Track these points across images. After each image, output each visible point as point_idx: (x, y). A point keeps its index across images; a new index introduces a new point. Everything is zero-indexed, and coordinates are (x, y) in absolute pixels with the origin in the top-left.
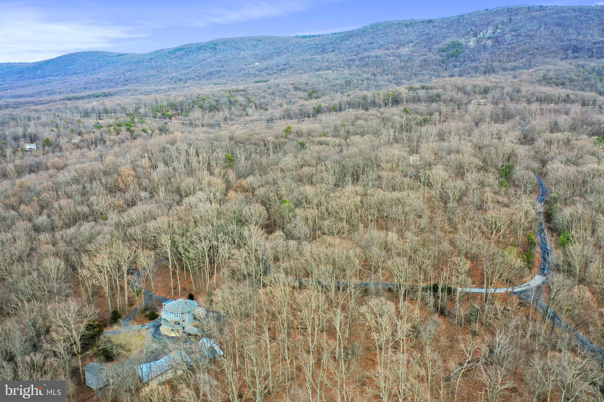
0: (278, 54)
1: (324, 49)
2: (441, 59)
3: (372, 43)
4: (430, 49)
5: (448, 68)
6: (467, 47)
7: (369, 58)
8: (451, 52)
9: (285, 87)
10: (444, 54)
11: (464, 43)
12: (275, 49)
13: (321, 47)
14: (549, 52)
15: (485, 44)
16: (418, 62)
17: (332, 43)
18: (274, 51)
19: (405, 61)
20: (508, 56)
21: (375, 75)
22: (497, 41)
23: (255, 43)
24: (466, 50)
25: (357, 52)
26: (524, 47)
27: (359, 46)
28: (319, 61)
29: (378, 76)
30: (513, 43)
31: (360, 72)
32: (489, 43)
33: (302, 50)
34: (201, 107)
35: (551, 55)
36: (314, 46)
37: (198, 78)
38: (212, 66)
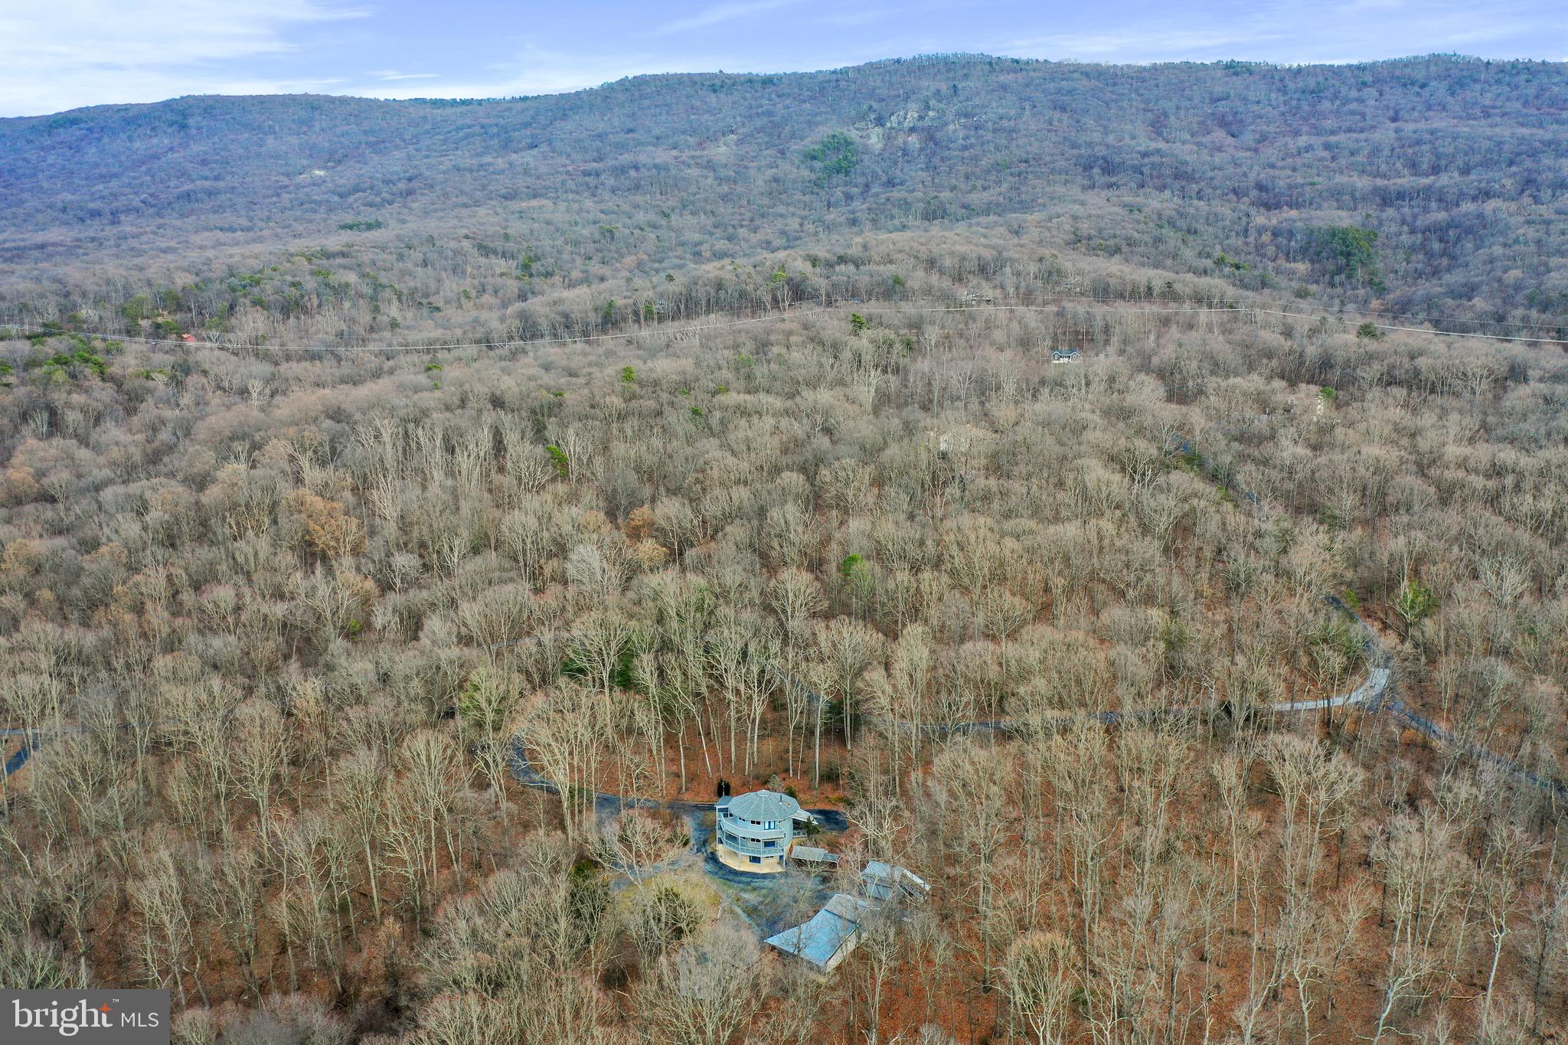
0: (378, 147)
1: (509, 140)
2: (813, 177)
3: (630, 131)
4: (782, 152)
5: (832, 200)
6: (866, 150)
7: (636, 168)
8: (833, 159)
9: (453, 244)
10: (818, 164)
11: (858, 140)
12: (365, 133)
13: (498, 135)
14: (1053, 171)
15: (905, 143)
16: (760, 183)
17: (527, 125)
18: (363, 138)
19: (728, 179)
20: (967, 178)
21: (667, 216)
22: (931, 138)
23: (303, 114)
24: (866, 157)
25: (598, 150)
26: (999, 157)
27: (599, 136)
28: (502, 172)
29: (673, 217)
30: (972, 146)
31: (626, 207)
32: (914, 140)
33: (445, 141)
34: (257, 303)
35: (1057, 177)
36: (477, 129)
37: (151, 211)
38: (183, 174)
